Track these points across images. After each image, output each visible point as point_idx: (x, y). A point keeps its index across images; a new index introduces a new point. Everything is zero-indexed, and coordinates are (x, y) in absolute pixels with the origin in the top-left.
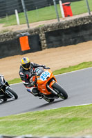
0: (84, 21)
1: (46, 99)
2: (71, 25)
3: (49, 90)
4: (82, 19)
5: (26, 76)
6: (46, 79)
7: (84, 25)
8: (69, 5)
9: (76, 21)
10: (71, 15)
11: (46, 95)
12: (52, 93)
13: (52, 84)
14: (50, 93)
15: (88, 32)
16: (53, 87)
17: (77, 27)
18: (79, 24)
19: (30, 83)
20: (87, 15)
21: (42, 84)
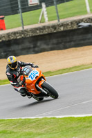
0: (17, 35)
2: (4, 39)
3: (38, 90)
4: (15, 33)
5: (13, 76)
6: (34, 79)
7: (16, 39)
8: (3, 18)
9: (8, 35)
10: (5, 29)
11: (35, 95)
12: (41, 93)
13: (41, 83)
14: (39, 92)
15: (20, 47)
16: (42, 86)
17: (9, 41)
18: (12, 38)
19: (18, 83)
20: (20, 29)
21: (31, 84)
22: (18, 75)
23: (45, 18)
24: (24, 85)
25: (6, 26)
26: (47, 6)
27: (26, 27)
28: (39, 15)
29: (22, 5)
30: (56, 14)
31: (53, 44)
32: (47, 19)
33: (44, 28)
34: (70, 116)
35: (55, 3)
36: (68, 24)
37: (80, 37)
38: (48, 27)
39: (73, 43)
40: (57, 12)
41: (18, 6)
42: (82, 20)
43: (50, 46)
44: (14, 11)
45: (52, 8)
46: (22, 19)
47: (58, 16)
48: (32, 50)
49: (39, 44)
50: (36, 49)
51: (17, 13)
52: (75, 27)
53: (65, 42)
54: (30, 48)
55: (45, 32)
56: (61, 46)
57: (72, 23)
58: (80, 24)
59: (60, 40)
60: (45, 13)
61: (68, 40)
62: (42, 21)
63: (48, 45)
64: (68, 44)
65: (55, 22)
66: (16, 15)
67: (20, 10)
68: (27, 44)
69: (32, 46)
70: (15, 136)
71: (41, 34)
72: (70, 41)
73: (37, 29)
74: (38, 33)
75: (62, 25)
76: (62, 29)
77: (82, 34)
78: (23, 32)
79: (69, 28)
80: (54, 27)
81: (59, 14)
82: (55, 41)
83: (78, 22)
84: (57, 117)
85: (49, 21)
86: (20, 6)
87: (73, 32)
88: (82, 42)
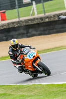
0: (15, 24)
1: (31, 75)
2: (5, 27)
4: (13, 23)
6: (32, 58)
9: (8, 24)
15: (17, 33)
18: (11, 26)
20: (17, 20)
21: (29, 62)
22: (18, 54)
23: (35, 12)
24: (23, 63)
25: (7, 18)
26: (36, 4)
27: (21, 19)
28: (31, 10)
29: (18, 3)
30: (42, 10)
31: (41, 31)
32: (36, 13)
33: (34, 19)
34: (52, 83)
35: (42, 1)
36: (51, 17)
37: (60, 26)
38: (37, 19)
39: (55, 30)
40: (44, 8)
41: (15, 4)
42: (61, 14)
43: (38, 33)
44: (13, 7)
45: (40, 5)
46: (18, 13)
47: (44, 11)
48: (25, 35)
49: (30, 31)
50: (29, 34)
51: (15, 8)
52: (57, 19)
53: (50, 30)
54: (24, 34)
55: (35, 22)
56: (46, 32)
57: (54, 16)
58: (60, 17)
59: (45, 28)
60: (35, 8)
61: (52, 28)
62: (33, 14)
63: (37, 31)
64: (51, 31)
65: (42, 15)
66: (14, 10)
67: (17, 7)
68: (22, 31)
69: (25, 32)
70: (12, 97)
71: (32, 23)
72: (53, 29)
73: (29, 20)
74: (30, 23)
75: (47, 17)
76: (47, 20)
77: (61, 24)
78: (19, 22)
79: (52, 19)
80: (41, 19)
81: (45, 9)
82: (42, 29)
83: (59, 15)
84: (43, 84)
85: (38, 14)
86: (17, 4)
87: (55, 22)
88: (62, 30)
